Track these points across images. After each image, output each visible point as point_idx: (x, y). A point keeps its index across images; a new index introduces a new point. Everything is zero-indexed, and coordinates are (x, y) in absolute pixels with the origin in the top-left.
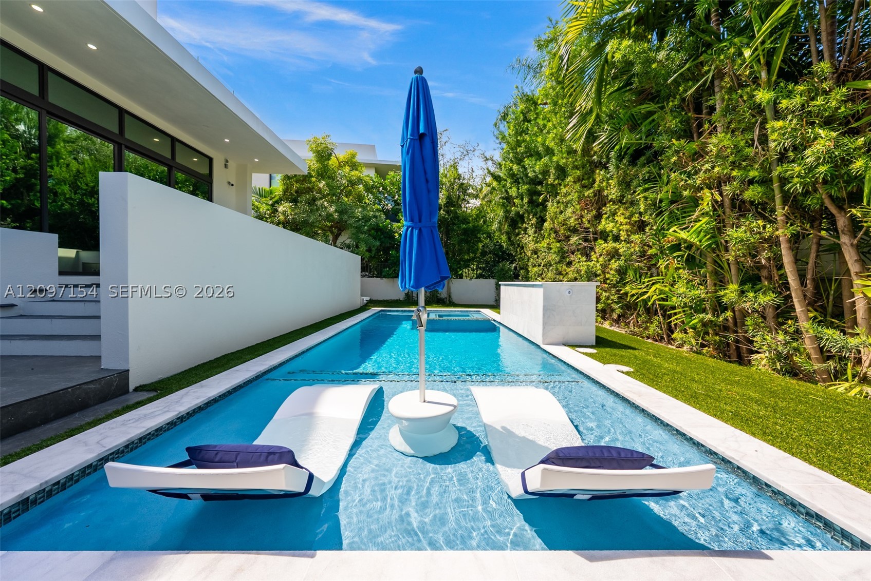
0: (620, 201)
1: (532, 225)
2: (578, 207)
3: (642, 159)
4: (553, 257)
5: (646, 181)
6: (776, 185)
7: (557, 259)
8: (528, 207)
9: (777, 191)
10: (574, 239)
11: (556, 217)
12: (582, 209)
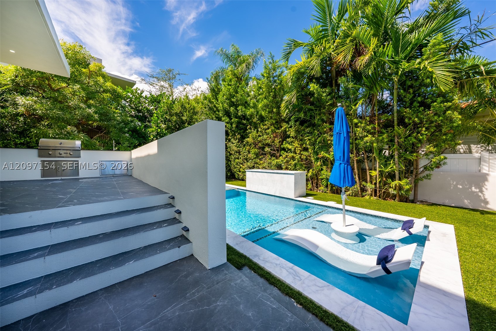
0: (296, 137)
1: (237, 138)
2: (272, 136)
3: (306, 125)
4: (251, 155)
5: (308, 133)
6: (354, 145)
7: (255, 156)
8: (235, 129)
9: (354, 147)
10: (267, 149)
11: (256, 138)
12: (274, 137)
